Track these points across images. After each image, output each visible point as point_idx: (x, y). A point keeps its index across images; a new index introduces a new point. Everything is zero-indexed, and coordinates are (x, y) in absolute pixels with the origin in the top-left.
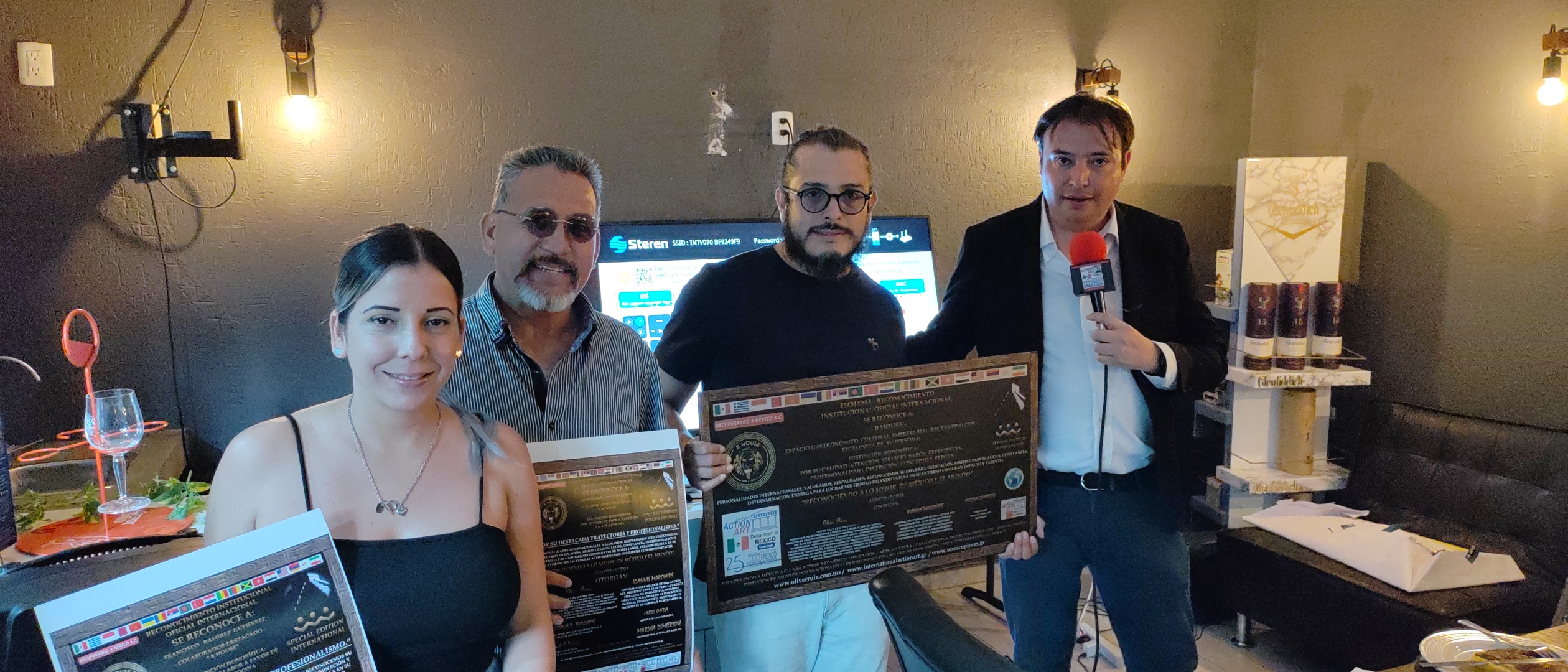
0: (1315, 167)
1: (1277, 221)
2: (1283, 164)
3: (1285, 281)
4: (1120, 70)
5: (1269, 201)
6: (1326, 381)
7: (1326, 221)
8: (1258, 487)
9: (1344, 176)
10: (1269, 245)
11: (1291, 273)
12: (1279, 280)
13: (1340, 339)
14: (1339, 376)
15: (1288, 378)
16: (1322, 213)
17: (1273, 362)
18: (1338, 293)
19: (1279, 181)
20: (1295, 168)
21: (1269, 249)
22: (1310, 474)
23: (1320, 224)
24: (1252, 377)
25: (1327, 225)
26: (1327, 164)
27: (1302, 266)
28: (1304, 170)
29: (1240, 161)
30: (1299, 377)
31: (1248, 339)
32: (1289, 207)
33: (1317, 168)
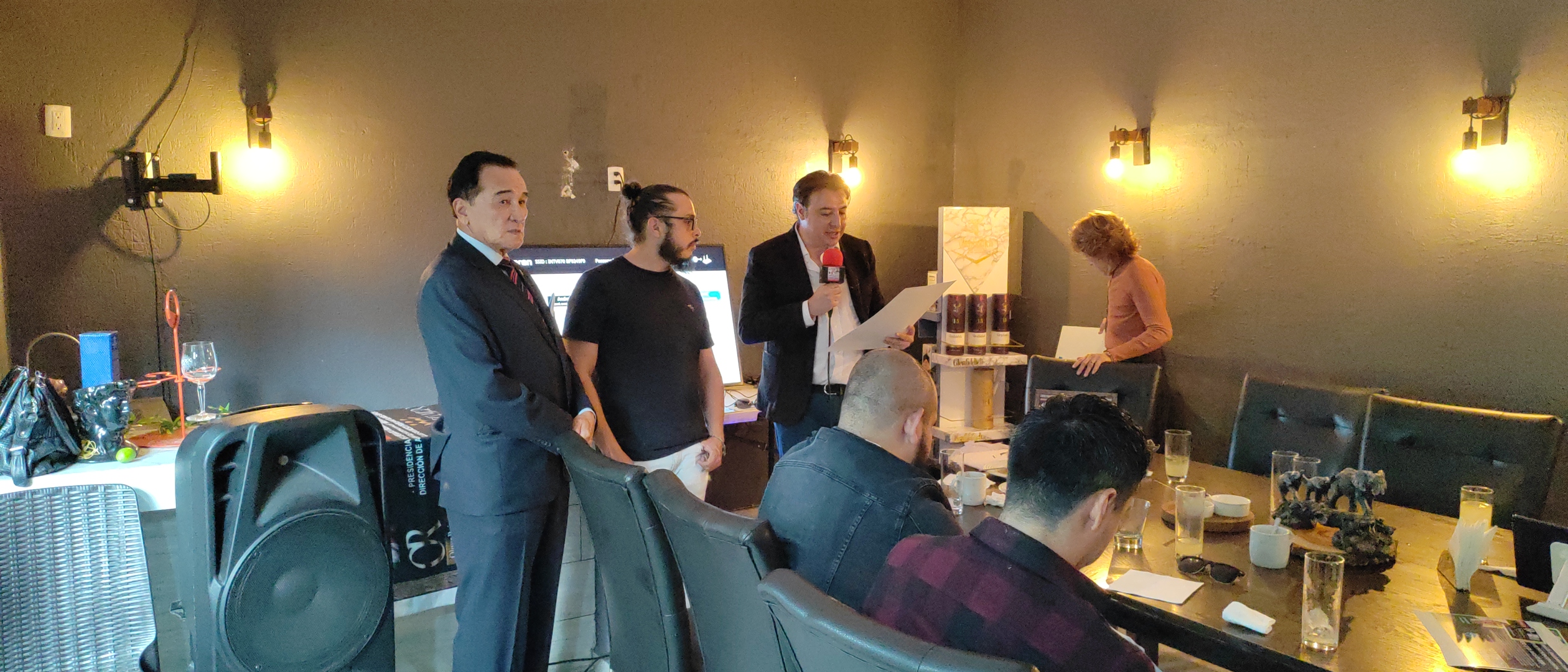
0: (988, 215)
1: (965, 250)
2: (968, 211)
3: (972, 293)
4: (858, 143)
5: (960, 237)
6: (998, 362)
7: (997, 252)
8: (956, 437)
9: (1008, 221)
10: (960, 268)
11: (976, 288)
12: (967, 293)
13: (1008, 333)
14: (1007, 358)
15: (973, 360)
16: (996, 247)
17: (966, 350)
18: (1006, 301)
19: (965, 223)
20: (976, 214)
21: (961, 271)
22: (991, 428)
23: (993, 254)
24: (949, 360)
25: (998, 254)
26: (997, 212)
27: (982, 283)
28: (982, 216)
29: (940, 208)
30: (981, 359)
31: (948, 334)
32: (972, 240)
33: (990, 216)
